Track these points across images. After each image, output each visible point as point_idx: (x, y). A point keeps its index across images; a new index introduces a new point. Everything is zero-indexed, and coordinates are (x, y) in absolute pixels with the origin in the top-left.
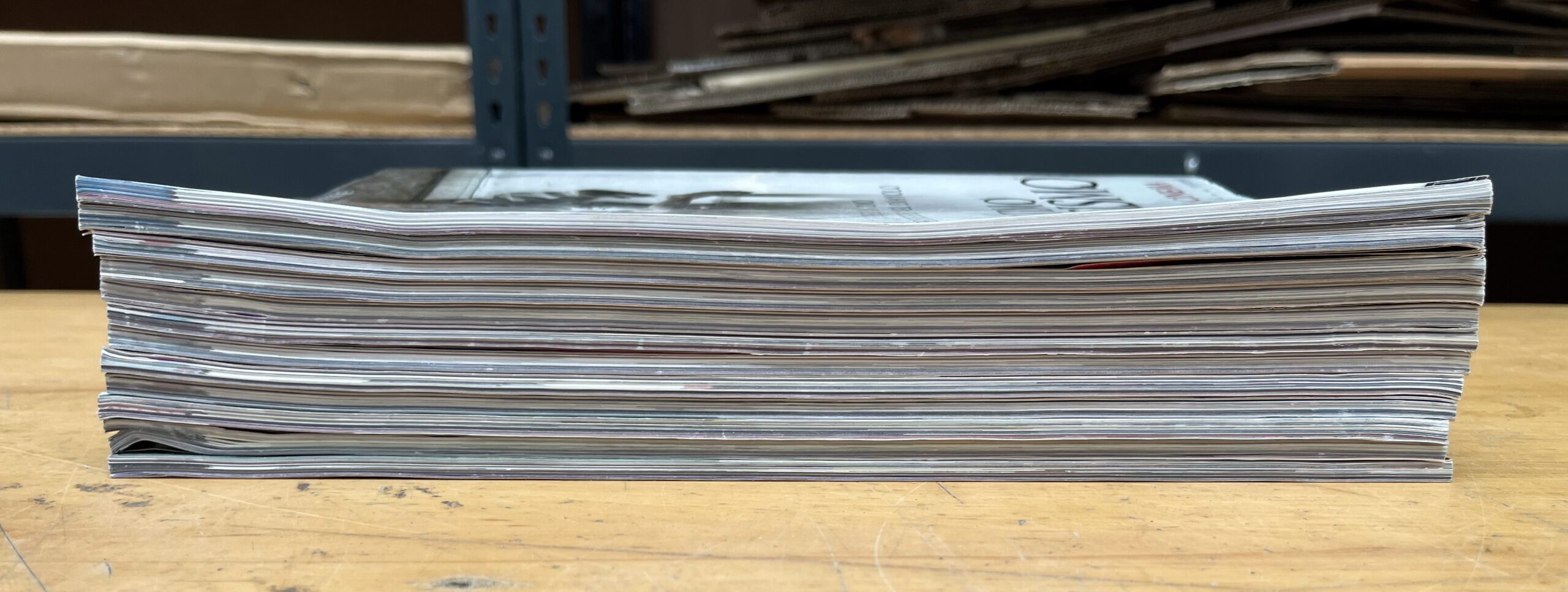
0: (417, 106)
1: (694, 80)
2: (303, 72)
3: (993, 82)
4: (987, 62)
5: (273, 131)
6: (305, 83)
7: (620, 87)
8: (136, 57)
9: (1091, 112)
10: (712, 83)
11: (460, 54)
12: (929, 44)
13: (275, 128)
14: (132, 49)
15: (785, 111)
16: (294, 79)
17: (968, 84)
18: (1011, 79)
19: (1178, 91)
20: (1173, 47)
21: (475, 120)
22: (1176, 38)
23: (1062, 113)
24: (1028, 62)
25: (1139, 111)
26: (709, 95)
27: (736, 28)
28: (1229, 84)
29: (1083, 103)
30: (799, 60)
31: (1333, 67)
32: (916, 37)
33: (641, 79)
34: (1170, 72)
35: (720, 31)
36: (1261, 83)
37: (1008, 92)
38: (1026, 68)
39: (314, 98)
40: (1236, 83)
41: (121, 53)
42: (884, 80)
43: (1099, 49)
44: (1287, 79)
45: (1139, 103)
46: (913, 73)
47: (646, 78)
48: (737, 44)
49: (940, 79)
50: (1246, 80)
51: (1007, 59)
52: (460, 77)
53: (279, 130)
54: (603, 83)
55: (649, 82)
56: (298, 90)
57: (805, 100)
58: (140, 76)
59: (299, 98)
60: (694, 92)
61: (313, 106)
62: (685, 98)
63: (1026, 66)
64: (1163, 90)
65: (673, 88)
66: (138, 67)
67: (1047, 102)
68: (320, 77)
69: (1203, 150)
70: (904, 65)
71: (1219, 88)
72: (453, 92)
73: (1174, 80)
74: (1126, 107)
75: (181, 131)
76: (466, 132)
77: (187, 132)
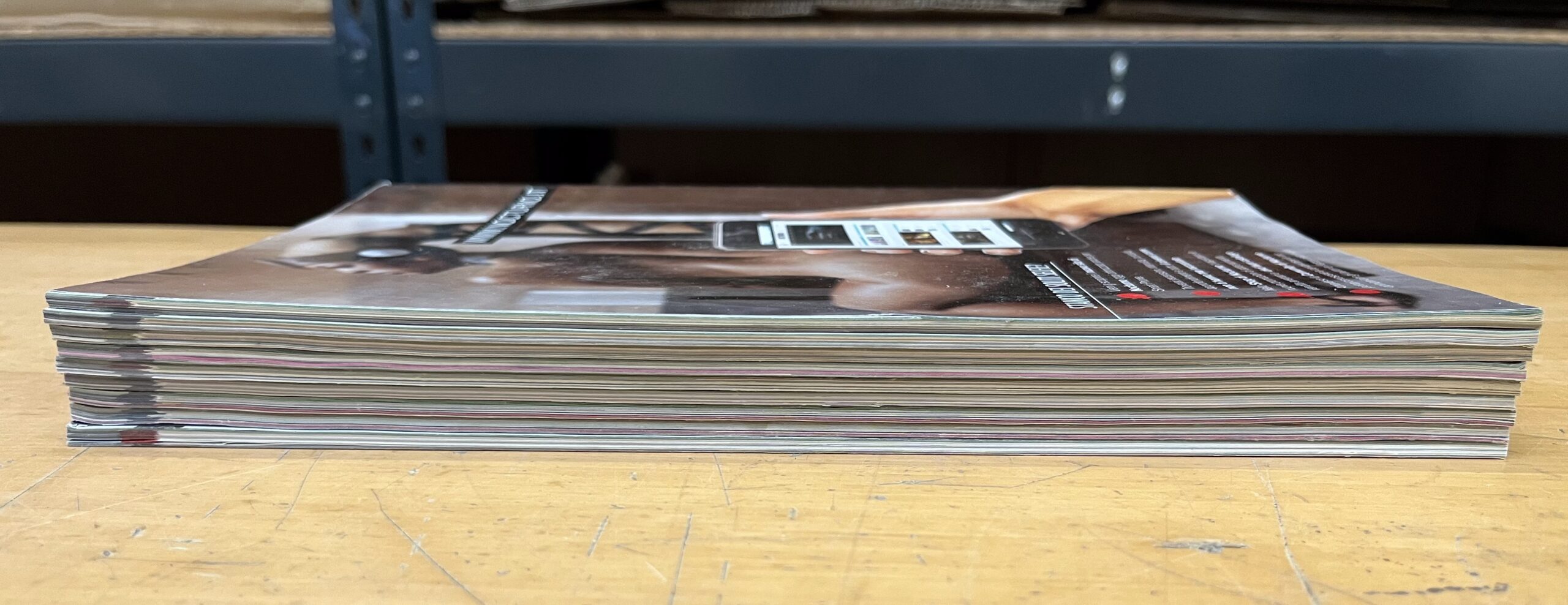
5: (125, 30)
13: (125, 27)
21: (333, 16)
23: (981, 8)
25: (1068, 6)
53: (130, 30)
69: (1133, 52)
74: (1055, 1)
75: (33, 33)
76: (324, 29)
77: (39, 34)
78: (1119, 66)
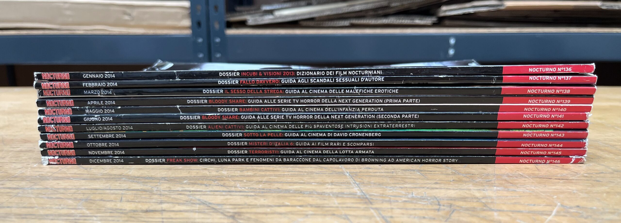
0: (169, 23)
1: (271, 12)
2: (128, 10)
3: (380, 12)
4: (377, 5)
5: (118, 32)
6: (129, 15)
7: (243, 15)
8: (67, 6)
9: (416, 23)
10: (277, 13)
11: (185, 4)
14: (65, 3)
15: (304, 23)
16: (125, 13)
17: (371, 13)
18: (387, 11)
19: (447, 15)
21: (192, 28)
23: (406, 23)
24: (393, 5)
25: (433, 22)
26: (277, 18)
28: (465, 12)
29: (413, 19)
30: (309, 5)
31: (502, 6)
33: (251, 12)
34: (444, 8)
36: (478, 12)
37: (386, 16)
38: (392, 7)
39: (133, 20)
40: (468, 12)
41: (62, 4)
42: (340, 12)
44: (487, 10)
45: (434, 19)
46: (351, 9)
47: (253, 12)
49: (361, 11)
50: (471, 11)
51: (385, 4)
52: (187, 12)
54: (238, 14)
55: (255, 13)
56: (127, 18)
57: (312, 19)
58: (68, 13)
59: (126, 20)
60: (270, 17)
61: (132, 23)
62: (268, 19)
64: (442, 14)
65: (262, 16)
66: (68, 9)
67: (400, 19)
68: (135, 13)
69: (456, 36)
70: (347, 6)
71: (462, 14)
72: (183, 17)
73: (446, 11)
74: (428, 21)
75: (84, 33)
76: (188, 32)
77: (86, 33)
78: (452, 41)
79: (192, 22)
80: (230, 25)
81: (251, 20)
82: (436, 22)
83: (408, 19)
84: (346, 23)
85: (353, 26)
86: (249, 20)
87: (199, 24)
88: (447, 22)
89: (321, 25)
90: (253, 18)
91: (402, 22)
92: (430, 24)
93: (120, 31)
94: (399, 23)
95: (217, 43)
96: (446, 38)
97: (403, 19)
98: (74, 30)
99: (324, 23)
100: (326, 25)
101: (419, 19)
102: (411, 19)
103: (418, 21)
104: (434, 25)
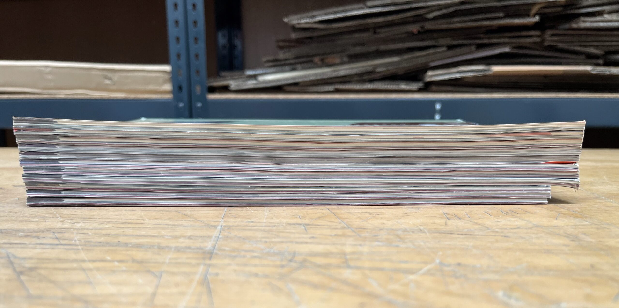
0: (151, 87)
1: (254, 77)
2: (109, 75)
3: (365, 77)
4: (362, 70)
5: (99, 97)
6: (110, 79)
7: (227, 80)
8: (48, 70)
9: (401, 88)
10: (261, 78)
11: (167, 68)
12: (342, 63)
13: (99, 96)
14: (47, 67)
15: (289, 88)
16: (106, 77)
17: (356, 78)
18: (373, 76)
19: (433, 80)
20: (433, 64)
21: (173, 92)
22: (433, 61)
23: (391, 88)
24: (378, 70)
25: (419, 88)
26: (260, 83)
27: (271, 58)
28: (451, 77)
29: (399, 85)
30: (294, 69)
31: (490, 71)
32: (338, 61)
33: (235, 77)
34: (430, 73)
35: (264, 59)
36: (463, 77)
37: (371, 81)
38: (377, 73)
39: (114, 85)
40: (455, 77)
41: (43, 69)
42: (324, 77)
43: (405, 65)
44: (473, 75)
45: (420, 85)
46: (335, 74)
48: (271, 64)
49: (345, 76)
50: (458, 76)
51: (370, 69)
52: (167, 77)
53: (101, 97)
54: (221, 79)
55: (238, 78)
56: (108, 82)
57: (296, 84)
58: (50, 77)
59: (108, 85)
60: (254, 82)
61: (114, 88)
62: (251, 84)
63: (377, 71)
64: (428, 79)
65: (246, 81)
66: (49, 73)
67: (385, 84)
68: (116, 77)
69: (443, 102)
70: (332, 71)
71: (448, 79)
72: (165, 82)
73: (432, 76)
74: (415, 86)
75: (64, 97)
76: (169, 96)
77: (67, 97)
78: (438, 106)
79: (174, 86)
80: (212, 90)
81: (233, 84)
82: (422, 87)
83: (393, 85)
84: (331, 88)
85: (337, 91)
86: (232, 85)
87: (180, 88)
88: (434, 88)
89: (306, 91)
90: (236, 84)
91: (388, 88)
92: (416, 90)
93: (101, 96)
94: (384, 89)
95: (198, 108)
96: (433, 103)
97: (388, 84)
98: (55, 94)
99: (308, 88)
100: (311, 90)
101: (405, 85)
102: (397, 85)
103: (403, 86)
104: (420, 90)
